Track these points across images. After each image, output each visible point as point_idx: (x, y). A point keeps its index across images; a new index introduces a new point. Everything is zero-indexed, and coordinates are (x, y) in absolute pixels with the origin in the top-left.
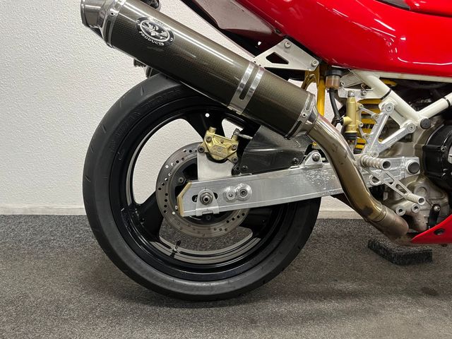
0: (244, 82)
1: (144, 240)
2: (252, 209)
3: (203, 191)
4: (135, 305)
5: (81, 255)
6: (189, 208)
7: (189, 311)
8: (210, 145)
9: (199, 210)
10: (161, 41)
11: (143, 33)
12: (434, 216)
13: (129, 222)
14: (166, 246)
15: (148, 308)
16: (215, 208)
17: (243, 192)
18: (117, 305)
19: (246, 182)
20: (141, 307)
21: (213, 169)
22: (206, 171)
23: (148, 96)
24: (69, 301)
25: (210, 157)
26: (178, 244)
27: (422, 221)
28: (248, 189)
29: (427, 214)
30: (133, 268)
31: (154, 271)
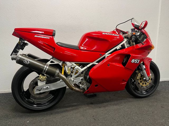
0: (44, 69)
1: (27, 99)
2: (50, 91)
3: (39, 88)
4: (25, 114)
5: (10, 104)
6: (36, 92)
7: (38, 113)
8: (40, 78)
9: (38, 92)
10: (28, 64)
11: (24, 62)
12: (88, 88)
13: (23, 96)
14: (32, 100)
15: (28, 114)
16: (41, 91)
17: (47, 88)
18: (21, 114)
19: (48, 86)
20: (27, 114)
21: (41, 83)
22: (40, 84)
23: (26, 69)
24: (10, 114)
25: (40, 81)
26: (35, 99)
27: (86, 89)
28: (49, 87)
29: (86, 88)
30: (24, 106)
31: (29, 106)
